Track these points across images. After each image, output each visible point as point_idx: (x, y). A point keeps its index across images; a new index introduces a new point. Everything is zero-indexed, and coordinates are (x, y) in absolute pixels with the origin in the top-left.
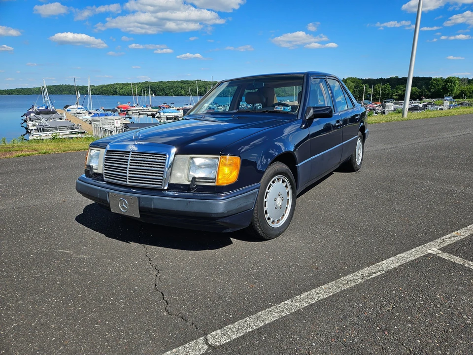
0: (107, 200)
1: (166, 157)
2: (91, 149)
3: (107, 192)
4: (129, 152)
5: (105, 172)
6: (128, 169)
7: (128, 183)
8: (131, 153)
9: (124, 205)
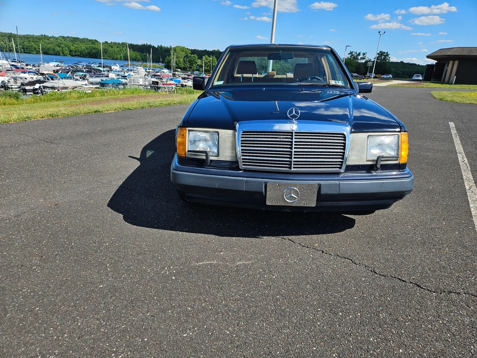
0: (263, 193)
1: (345, 137)
2: (189, 131)
3: (261, 182)
4: (292, 133)
5: (243, 159)
6: (293, 153)
7: (293, 169)
8: (294, 134)
9: (293, 195)
